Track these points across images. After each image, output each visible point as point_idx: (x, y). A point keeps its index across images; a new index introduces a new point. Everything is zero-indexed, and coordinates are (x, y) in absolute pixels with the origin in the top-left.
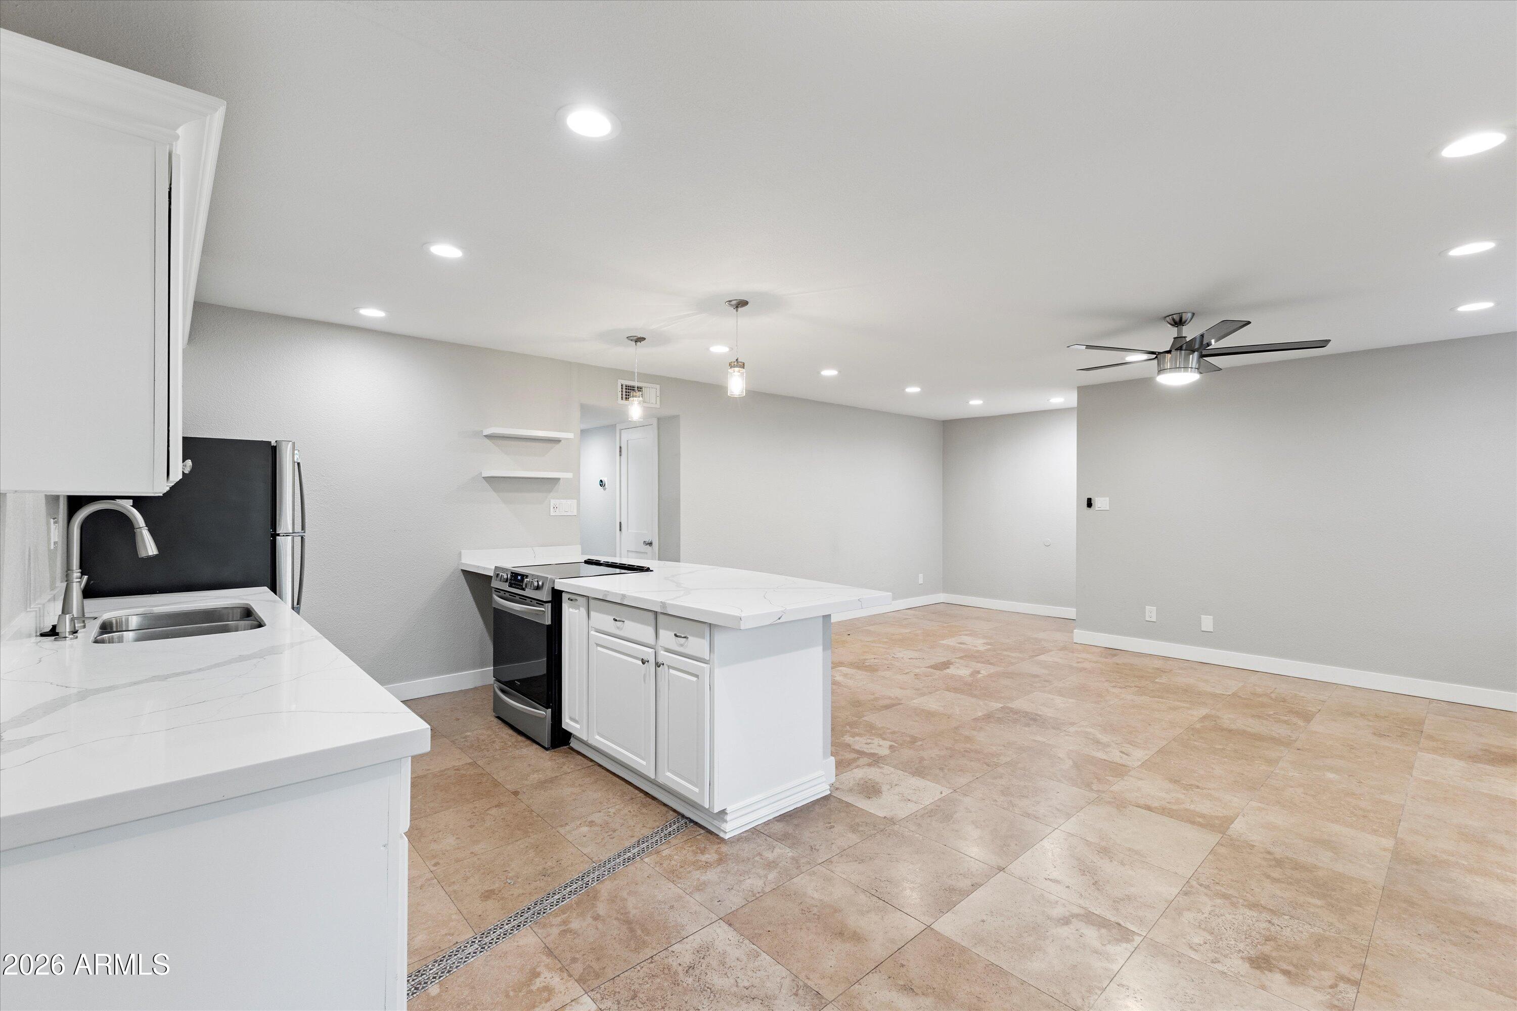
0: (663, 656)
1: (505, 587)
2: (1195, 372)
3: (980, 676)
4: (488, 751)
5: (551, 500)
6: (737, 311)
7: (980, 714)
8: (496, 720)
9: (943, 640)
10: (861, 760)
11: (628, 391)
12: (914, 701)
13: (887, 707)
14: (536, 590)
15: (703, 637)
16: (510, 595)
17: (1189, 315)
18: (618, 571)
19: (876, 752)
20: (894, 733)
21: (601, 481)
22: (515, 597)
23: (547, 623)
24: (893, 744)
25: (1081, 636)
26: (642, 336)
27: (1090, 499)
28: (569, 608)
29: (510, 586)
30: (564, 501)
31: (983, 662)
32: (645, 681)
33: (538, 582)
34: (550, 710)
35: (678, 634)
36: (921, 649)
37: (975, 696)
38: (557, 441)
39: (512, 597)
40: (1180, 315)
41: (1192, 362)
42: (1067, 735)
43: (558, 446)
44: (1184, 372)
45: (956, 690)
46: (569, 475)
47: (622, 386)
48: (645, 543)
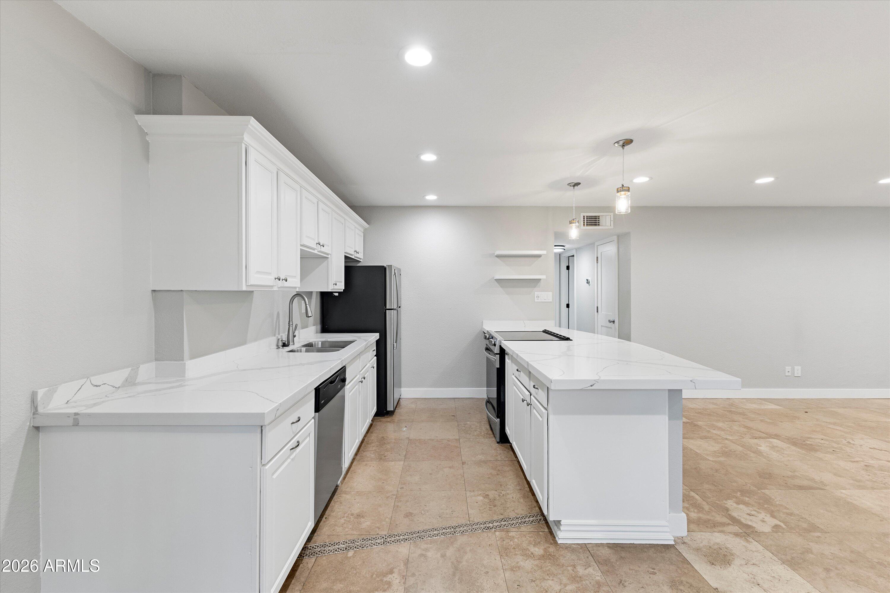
0: (532, 399)
4: (470, 435)
5: (534, 293)
6: (623, 149)
10: (731, 527)
14: (494, 346)
19: (755, 525)
20: (789, 514)
21: (587, 281)
23: (497, 367)
26: (576, 182)
28: (507, 359)
30: (543, 293)
33: (494, 341)
34: (499, 419)
35: (535, 386)
38: (539, 256)
43: (540, 259)
46: (545, 277)
47: (584, 217)
48: (610, 322)
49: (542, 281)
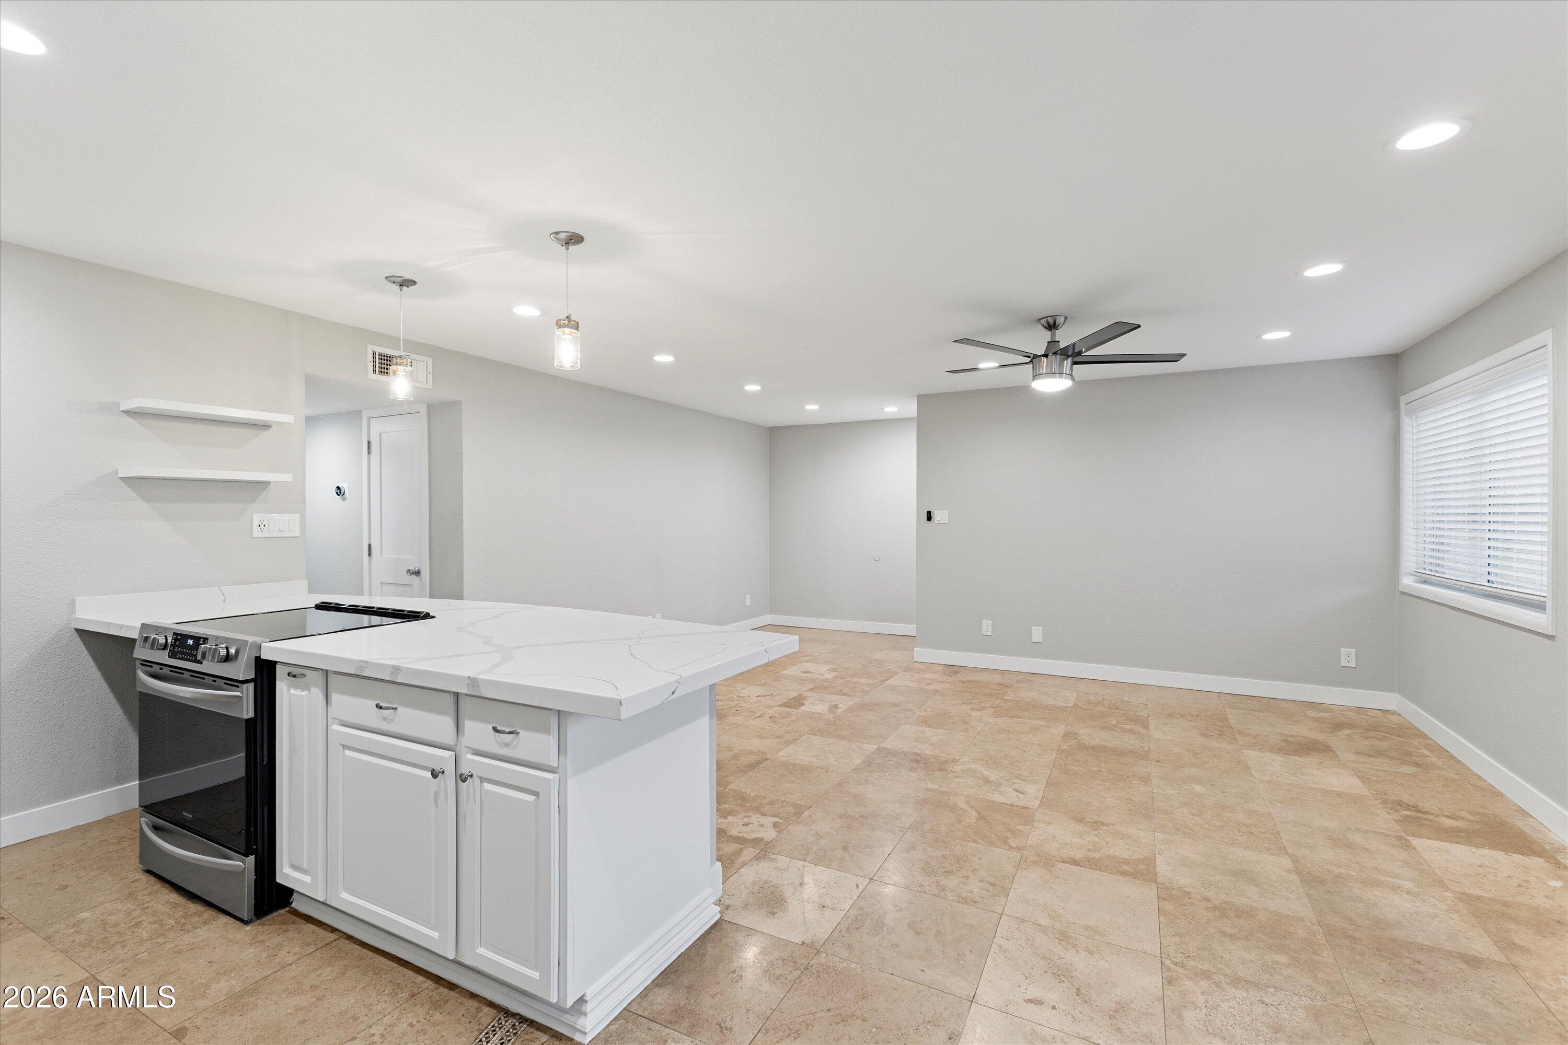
0: (470, 763)
1: (163, 657)
2: (1068, 379)
3: (839, 711)
4: (124, 947)
5: (254, 514)
6: (567, 249)
7: (858, 761)
8: (145, 878)
9: (786, 669)
10: (746, 852)
11: (383, 361)
12: (780, 753)
13: (753, 766)
14: (224, 662)
15: (548, 732)
16: (171, 671)
17: (1063, 319)
18: (376, 619)
19: (760, 835)
20: (772, 803)
21: (338, 488)
22: (182, 674)
23: (245, 717)
24: (777, 820)
25: (922, 654)
26: (411, 278)
27: (930, 512)
28: (289, 687)
29: (172, 655)
30: (277, 516)
31: (836, 694)
32: (436, 804)
33: (227, 648)
34: (252, 858)
35: (499, 728)
36: (766, 683)
37: (843, 738)
38: (265, 426)
39: (175, 676)
40: (1054, 317)
41: (1066, 369)
42: (955, 777)
43: (266, 434)
44: (1059, 377)
45: (821, 733)
46: (288, 478)
47: (373, 354)
48: (410, 572)
49: (272, 485)
